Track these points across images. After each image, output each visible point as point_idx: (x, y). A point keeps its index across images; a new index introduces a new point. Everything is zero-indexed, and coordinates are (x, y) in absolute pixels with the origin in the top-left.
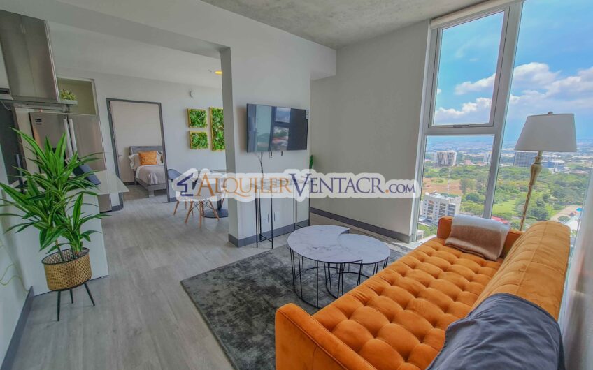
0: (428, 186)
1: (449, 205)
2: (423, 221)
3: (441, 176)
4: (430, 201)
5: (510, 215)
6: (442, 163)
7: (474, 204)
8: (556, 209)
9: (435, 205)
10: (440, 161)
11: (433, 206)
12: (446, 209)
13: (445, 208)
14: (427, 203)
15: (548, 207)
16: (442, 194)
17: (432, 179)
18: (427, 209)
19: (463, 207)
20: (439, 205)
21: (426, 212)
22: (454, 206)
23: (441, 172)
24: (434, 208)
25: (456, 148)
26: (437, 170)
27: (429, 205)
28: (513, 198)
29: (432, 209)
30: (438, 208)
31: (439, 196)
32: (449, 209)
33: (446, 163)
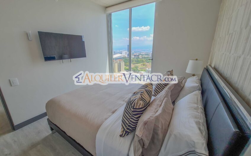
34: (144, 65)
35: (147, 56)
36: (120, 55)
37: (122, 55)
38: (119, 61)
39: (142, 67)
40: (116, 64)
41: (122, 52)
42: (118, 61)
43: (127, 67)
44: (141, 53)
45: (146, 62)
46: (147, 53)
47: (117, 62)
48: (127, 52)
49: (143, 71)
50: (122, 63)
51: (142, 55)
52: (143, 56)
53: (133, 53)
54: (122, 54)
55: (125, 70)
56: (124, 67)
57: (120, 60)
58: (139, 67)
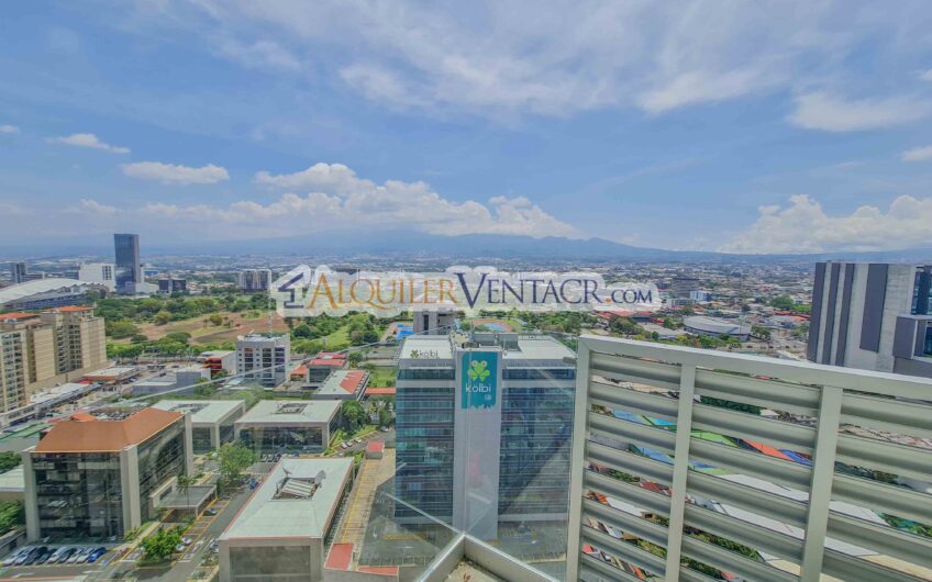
0: (238, 325)
1: (277, 350)
2: (241, 384)
3: (254, 307)
4: (247, 350)
5: (345, 346)
6: (253, 287)
7: (306, 341)
8: (382, 329)
9: (255, 352)
10: (249, 282)
11: (251, 355)
12: (273, 356)
13: (270, 355)
14: (243, 352)
15: (376, 328)
16: (263, 335)
17: (243, 313)
18: (243, 363)
19: (294, 348)
20: (261, 353)
21: (243, 368)
22: (282, 349)
23: (254, 300)
24: (255, 358)
25: (268, 264)
26: (247, 298)
27: (246, 355)
28: (345, 324)
29: (252, 360)
30: (261, 358)
31: (258, 339)
32: (277, 355)
33: (259, 287)
34: (217, 323)
35: (226, 284)
36: (68, 283)
37: (79, 283)
38: (63, 312)
39: (210, 333)
40: (38, 334)
41: (79, 268)
42: (59, 317)
43: (121, 341)
44: (197, 273)
45: (228, 309)
46: (225, 270)
47: (49, 323)
48: (112, 266)
49: (216, 348)
50: (84, 326)
51: (202, 280)
52: (208, 285)
53: (148, 273)
54: (76, 276)
55: (109, 357)
56: (104, 341)
57: (66, 308)
58: (195, 334)
